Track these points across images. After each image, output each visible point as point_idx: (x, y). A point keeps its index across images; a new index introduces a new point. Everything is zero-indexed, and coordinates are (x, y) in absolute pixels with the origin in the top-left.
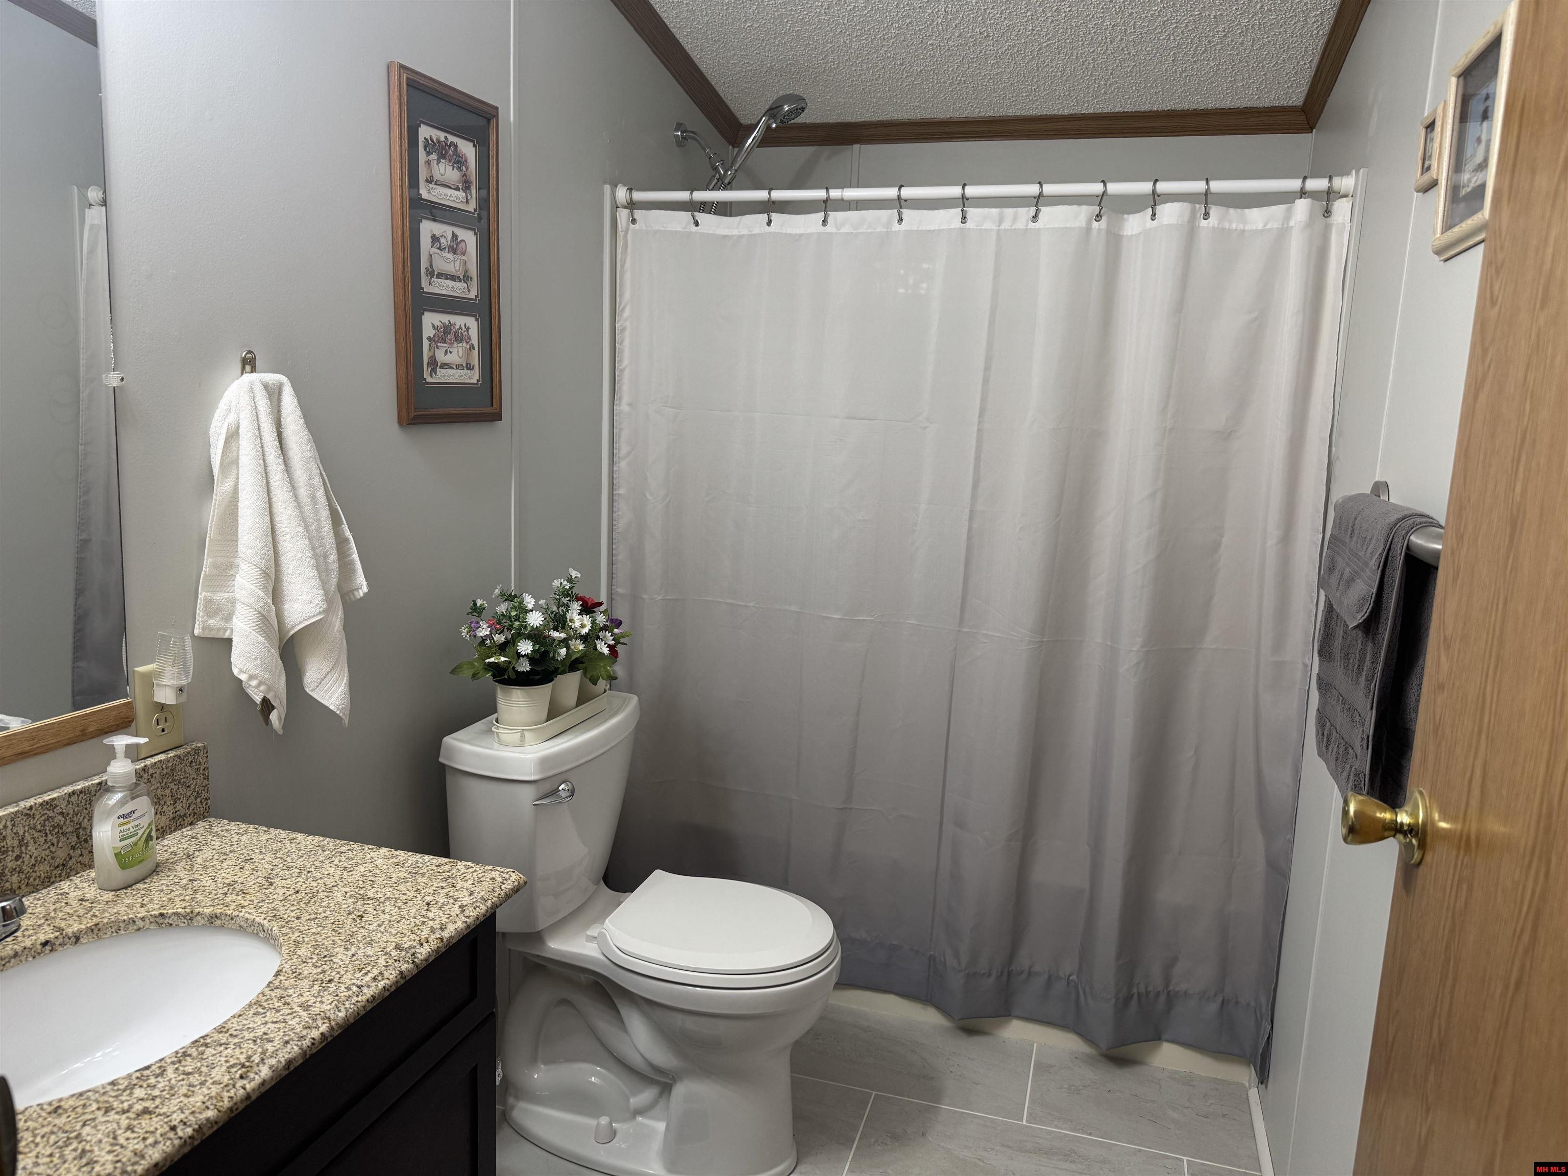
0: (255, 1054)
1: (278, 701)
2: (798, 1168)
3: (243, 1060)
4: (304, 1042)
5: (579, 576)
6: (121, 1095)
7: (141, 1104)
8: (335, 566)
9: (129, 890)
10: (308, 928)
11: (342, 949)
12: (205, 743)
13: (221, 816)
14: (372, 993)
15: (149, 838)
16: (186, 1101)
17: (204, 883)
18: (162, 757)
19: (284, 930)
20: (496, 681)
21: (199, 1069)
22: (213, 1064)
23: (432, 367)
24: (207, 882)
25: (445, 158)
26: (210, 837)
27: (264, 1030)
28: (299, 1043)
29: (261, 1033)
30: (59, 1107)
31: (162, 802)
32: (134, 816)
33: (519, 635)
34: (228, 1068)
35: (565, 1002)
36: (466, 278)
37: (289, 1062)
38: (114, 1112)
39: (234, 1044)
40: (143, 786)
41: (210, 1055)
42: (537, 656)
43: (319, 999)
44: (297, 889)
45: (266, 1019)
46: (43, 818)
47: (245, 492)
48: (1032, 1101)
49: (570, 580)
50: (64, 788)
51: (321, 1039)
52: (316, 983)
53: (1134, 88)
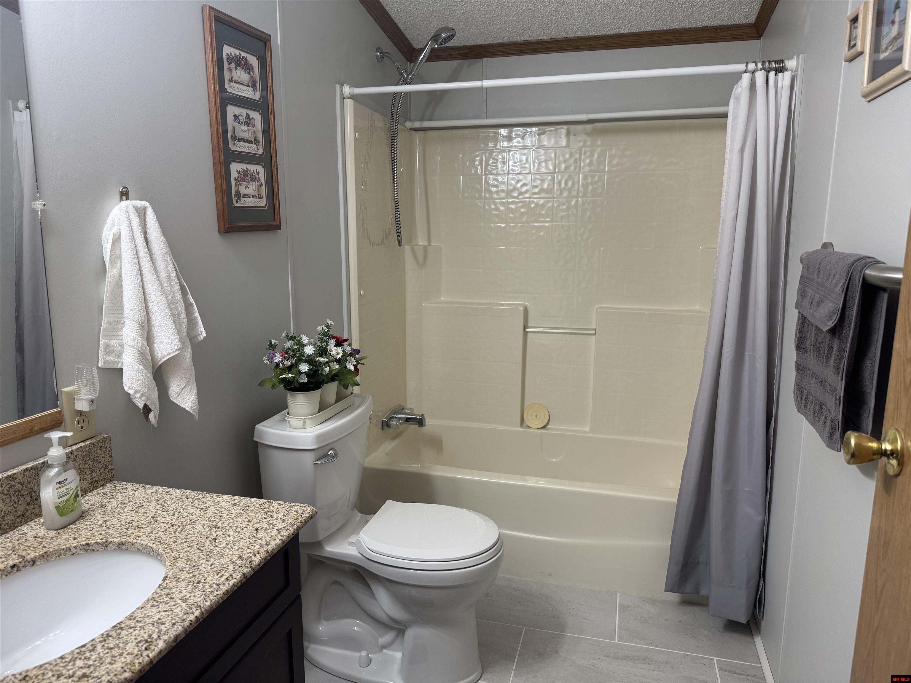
0: (154, 633)
1: (153, 406)
2: (483, 676)
3: (146, 638)
4: (185, 623)
5: (333, 323)
6: (67, 665)
7: (81, 671)
8: (185, 320)
9: (66, 529)
10: (181, 548)
11: (205, 561)
12: (109, 435)
13: (121, 480)
14: (226, 588)
15: (77, 495)
16: (110, 667)
17: (113, 523)
18: (82, 444)
19: (167, 550)
20: (286, 389)
21: (118, 645)
22: (127, 641)
23: (238, 197)
24: (115, 521)
25: (239, 66)
26: (115, 493)
27: (158, 616)
28: (182, 624)
29: (157, 619)
30: (26, 676)
31: (83, 473)
32: (67, 482)
33: (300, 360)
34: (137, 643)
35: (336, 582)
36: (256, 141)
37: (176, 637)
38: (63, 677)
39: (140, 627)
40: (71, 463)
41: (125, 635)
42: (312, 373)
43: (192, 594)
44: (173, 524)
45: (160, 609)
46: (8, 486)
47: (126, 276)
48: (620, 628)
49: (328, 326)
50: (21, 466)
51: (196, 620)
52: (189, 584)
53: (653, 16)
